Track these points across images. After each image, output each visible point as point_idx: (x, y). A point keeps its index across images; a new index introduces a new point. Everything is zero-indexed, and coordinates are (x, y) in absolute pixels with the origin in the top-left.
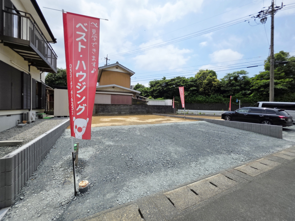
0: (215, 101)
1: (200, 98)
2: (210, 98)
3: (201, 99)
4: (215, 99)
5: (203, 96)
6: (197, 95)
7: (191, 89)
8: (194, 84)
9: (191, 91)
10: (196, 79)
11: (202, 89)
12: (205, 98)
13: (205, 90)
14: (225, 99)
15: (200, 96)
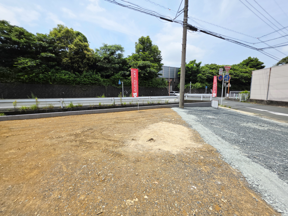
0: (90, 82)
1: (65, 75)
2: (82, 76)
3: (67, 76)
4: (91, 79)
5: (69, 73)
6: (58, 69)
7: (43, 54)
8: (49, 47)
9: (42, 58)
10: (51, 37)
11: (67, 59)
12: (74, 75)
13: (72, 63)
14: (104, 80)
15: (64, 71)
